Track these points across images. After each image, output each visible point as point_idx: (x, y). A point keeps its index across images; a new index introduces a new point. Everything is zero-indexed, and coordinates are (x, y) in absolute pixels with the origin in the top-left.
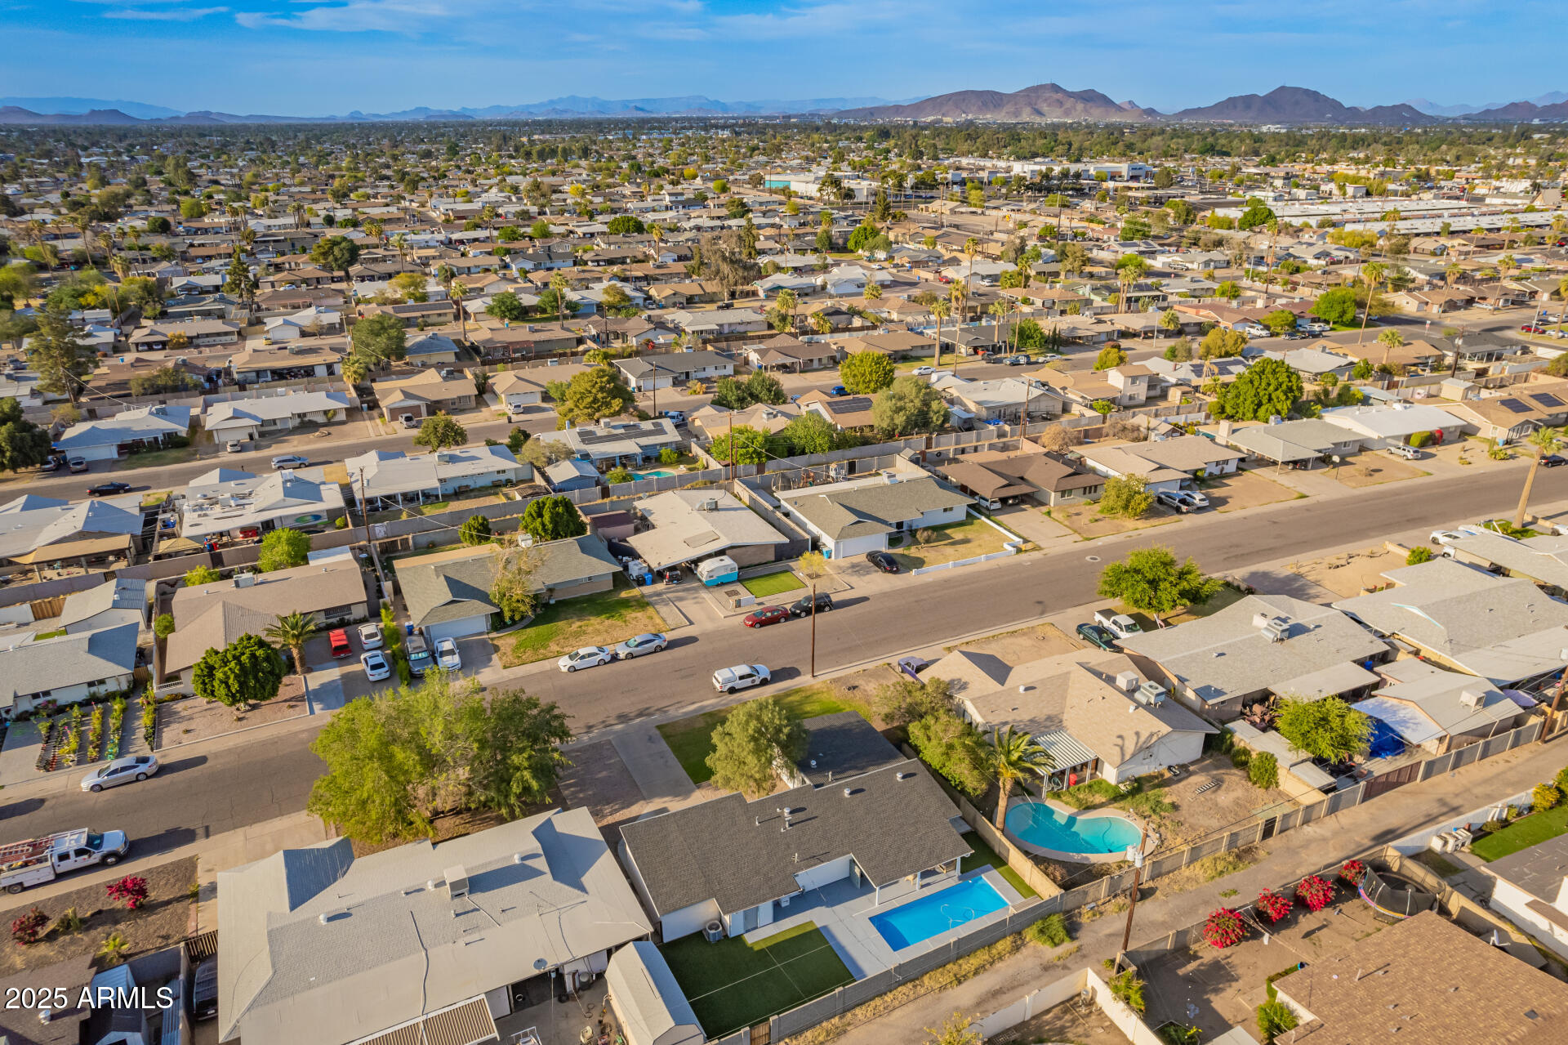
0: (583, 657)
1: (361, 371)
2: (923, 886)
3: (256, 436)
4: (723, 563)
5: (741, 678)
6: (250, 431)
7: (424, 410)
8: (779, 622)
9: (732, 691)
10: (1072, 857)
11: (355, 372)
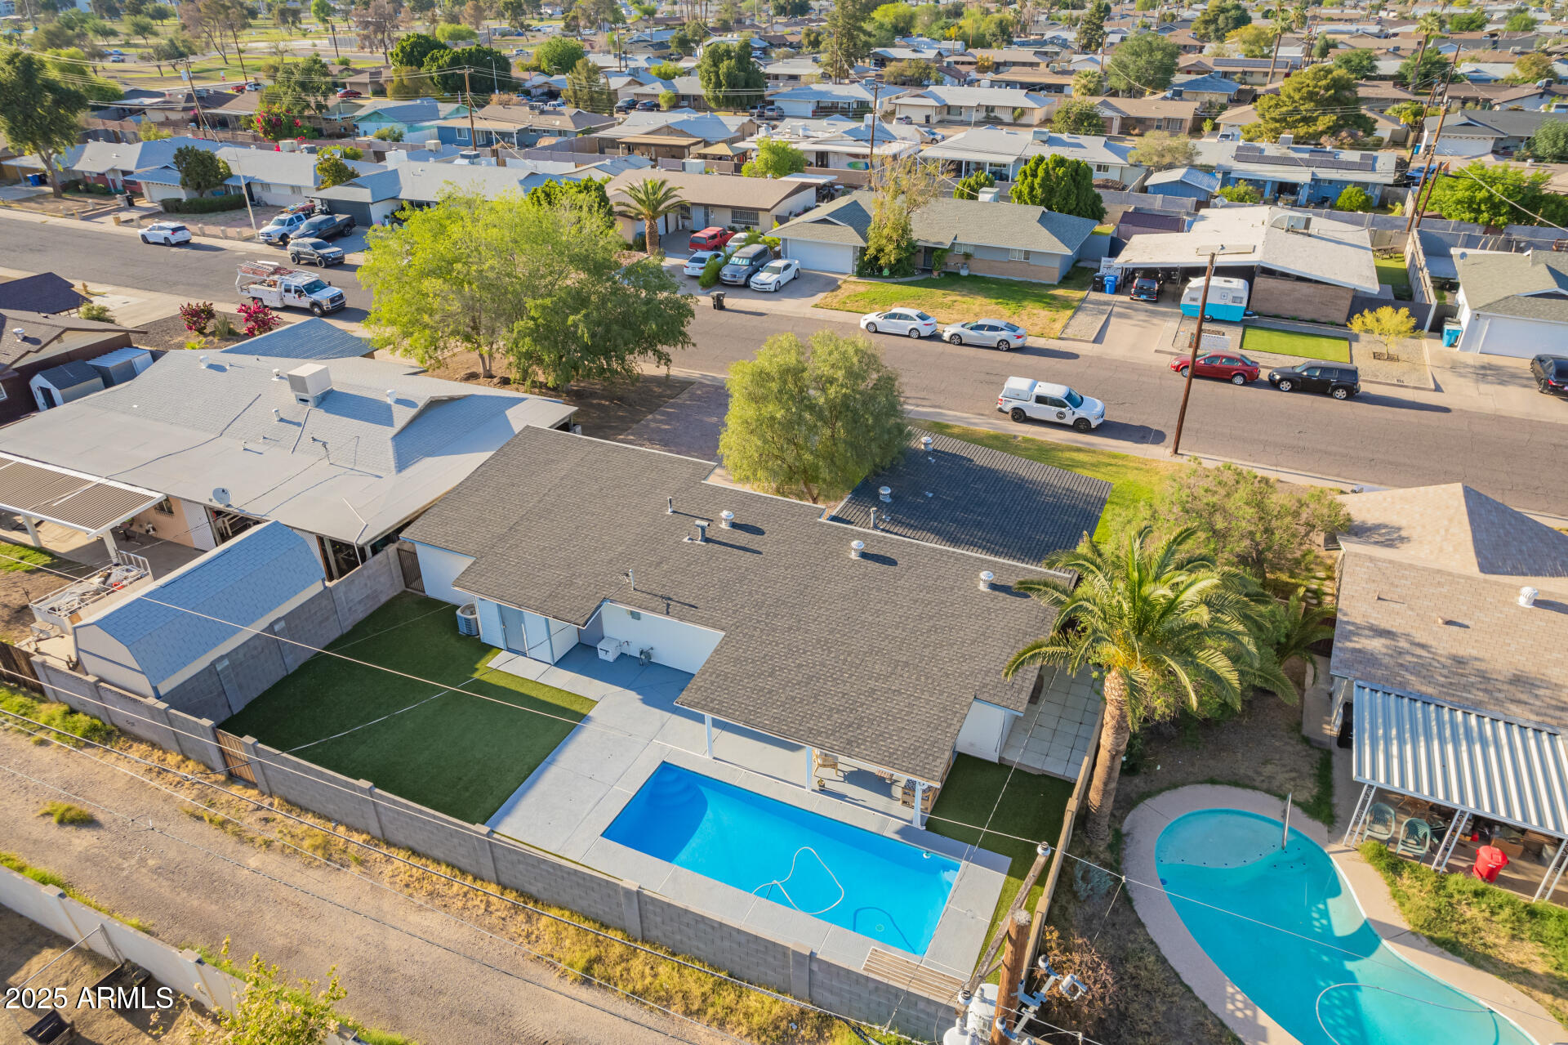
0: (893, 316)
1: (1091, 86)
2: (823, 790)
3: (934, 119)
4: (1228, 285)
5: (1040, 400)
6: (928, 112)
7: (1116, 124)
8: (1230, 381)
9: (1019, 415)
10: (1224, 997)
11: (1085, 87)
